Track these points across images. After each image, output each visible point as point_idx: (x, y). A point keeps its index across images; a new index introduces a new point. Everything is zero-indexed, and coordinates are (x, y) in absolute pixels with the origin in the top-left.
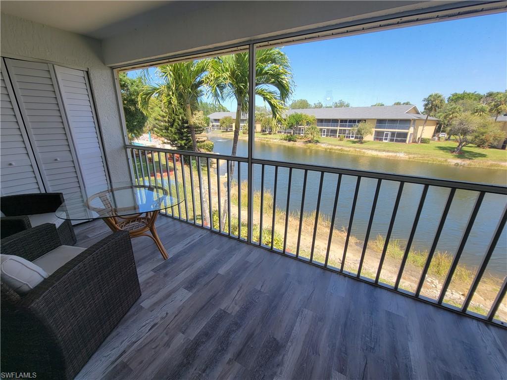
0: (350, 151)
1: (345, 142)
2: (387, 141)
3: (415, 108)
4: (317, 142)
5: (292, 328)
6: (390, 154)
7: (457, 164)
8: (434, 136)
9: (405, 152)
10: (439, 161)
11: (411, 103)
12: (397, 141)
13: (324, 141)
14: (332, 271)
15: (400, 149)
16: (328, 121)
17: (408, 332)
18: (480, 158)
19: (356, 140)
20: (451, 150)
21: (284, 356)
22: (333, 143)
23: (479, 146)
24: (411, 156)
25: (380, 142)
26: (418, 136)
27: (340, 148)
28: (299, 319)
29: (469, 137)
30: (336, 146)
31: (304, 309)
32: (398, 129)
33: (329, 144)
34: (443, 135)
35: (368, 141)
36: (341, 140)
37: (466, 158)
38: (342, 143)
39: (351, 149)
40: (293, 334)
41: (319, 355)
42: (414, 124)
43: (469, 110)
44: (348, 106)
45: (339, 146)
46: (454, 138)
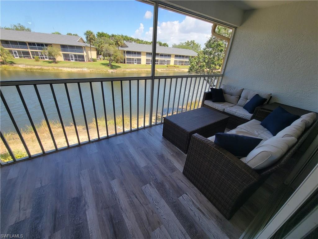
0: (49, 69)
1: (41, 62)
2: (73, 61)
3: (81, 39)
4: (12, 63)
5: (80, 185)
6: (79, 69)
7: (112, 72)
8: (97, 57)
9: (87, 68)
10: (105, 71)
11: (78, 35)
12: (79, 60)
13: (20, 62)
14: (85, 144)
15: (83, 66)
16: (15, 43)
17: (127, 146)
18: (119, 68)
19: (50, 60)
20: (107, 65)
21: (85, 199)
22: (30, 63)
23: (117, 62)
24: (91, 70)
25: (69, 61)
26: (90, 58)
27: (40, 67)
28: (81, 178)
29: (112, 58)
30: (35, 66)
31: (81, 171)
32: (77, 52)
33: (27, 65)
34: (101, 57)
35: (61, 61)
36: (37, 61)
37: (114, 69)
38: (39, 63)
39: (50, 68)
40: (82, 187)
41: (101, 182)
42: (85, 49)
43: (107, 43)
44: (29, 30)
45: (37, 65)
46: (106, 58)
